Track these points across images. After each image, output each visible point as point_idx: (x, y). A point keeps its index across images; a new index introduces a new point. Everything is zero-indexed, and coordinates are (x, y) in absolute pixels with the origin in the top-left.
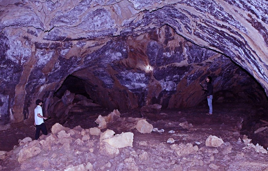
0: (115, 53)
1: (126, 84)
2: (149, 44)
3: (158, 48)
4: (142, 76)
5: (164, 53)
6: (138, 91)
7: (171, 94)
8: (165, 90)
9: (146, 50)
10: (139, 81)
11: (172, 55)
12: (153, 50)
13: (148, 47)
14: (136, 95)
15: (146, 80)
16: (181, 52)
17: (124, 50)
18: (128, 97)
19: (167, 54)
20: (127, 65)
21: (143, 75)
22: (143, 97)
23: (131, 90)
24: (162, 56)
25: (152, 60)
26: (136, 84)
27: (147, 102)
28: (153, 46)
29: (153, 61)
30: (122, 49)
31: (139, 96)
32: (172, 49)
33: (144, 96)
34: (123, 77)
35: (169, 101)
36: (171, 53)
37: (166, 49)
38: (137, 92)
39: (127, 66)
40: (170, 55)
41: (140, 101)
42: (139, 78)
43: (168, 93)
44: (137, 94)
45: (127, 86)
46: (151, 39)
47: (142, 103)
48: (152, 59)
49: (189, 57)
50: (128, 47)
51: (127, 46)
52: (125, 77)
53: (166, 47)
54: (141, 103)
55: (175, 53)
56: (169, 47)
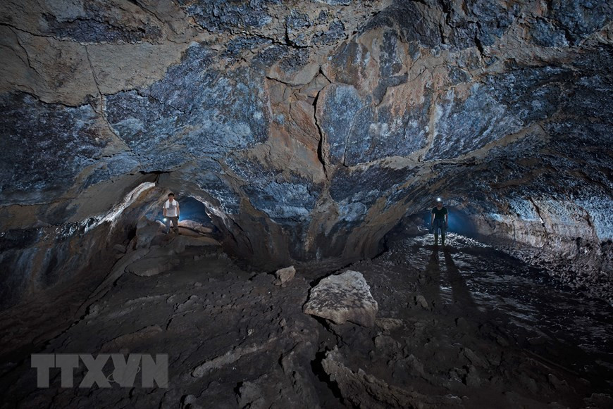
0: (232, 125)
1: (264, 208)
2: (332, 95)
3: (357, 108)
4: (301, 190)
5: (372, 125)
6: (289, 221)
7: (352, 227)
8: (344, 219)
9: (322, 113)
10: (294, 202)
11: (393, 130)
12: (341, 114)
13: (327, 103)
14: (286, 229)
15: (310, 199)
16: (423, 124)
17: (258, 116)
18: (268, 231)
19: (380, 127)
20: (267, 161)
21: (303, 189)
22: (299, 233)
23: (275, 219)
24: (366, 133)
25: (335, 144)
26: (286, 209)
27: (307, 243)
28: (344, 103)
29: (339, 147)
30: (252, 114)
31: (290, 232)
32: (397, 111)
33: (300, 231)
34: (259, 192)
35: (346, 238)
36: (394, 126)
37: (379, 110)
38: (288, 223)
39: (266, 165)
40: (389, 129)
41: (292, 240)
42: (294, 196)
43: (348, 225)
44: (286, 227)
45: (267, 211)
46: (337, 79)
47: (298, 245)
48: (336, 142)
49: (439, 137)
50: (269, 104)
51: (266, 102)
52: (264, 193)
53: (382, 105)
54: (295, 246)
55: (406, 124)
56: (390, 107)
